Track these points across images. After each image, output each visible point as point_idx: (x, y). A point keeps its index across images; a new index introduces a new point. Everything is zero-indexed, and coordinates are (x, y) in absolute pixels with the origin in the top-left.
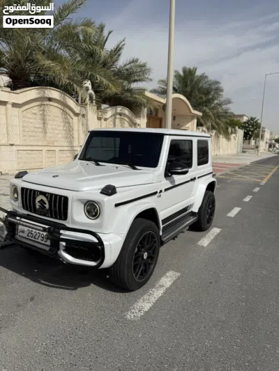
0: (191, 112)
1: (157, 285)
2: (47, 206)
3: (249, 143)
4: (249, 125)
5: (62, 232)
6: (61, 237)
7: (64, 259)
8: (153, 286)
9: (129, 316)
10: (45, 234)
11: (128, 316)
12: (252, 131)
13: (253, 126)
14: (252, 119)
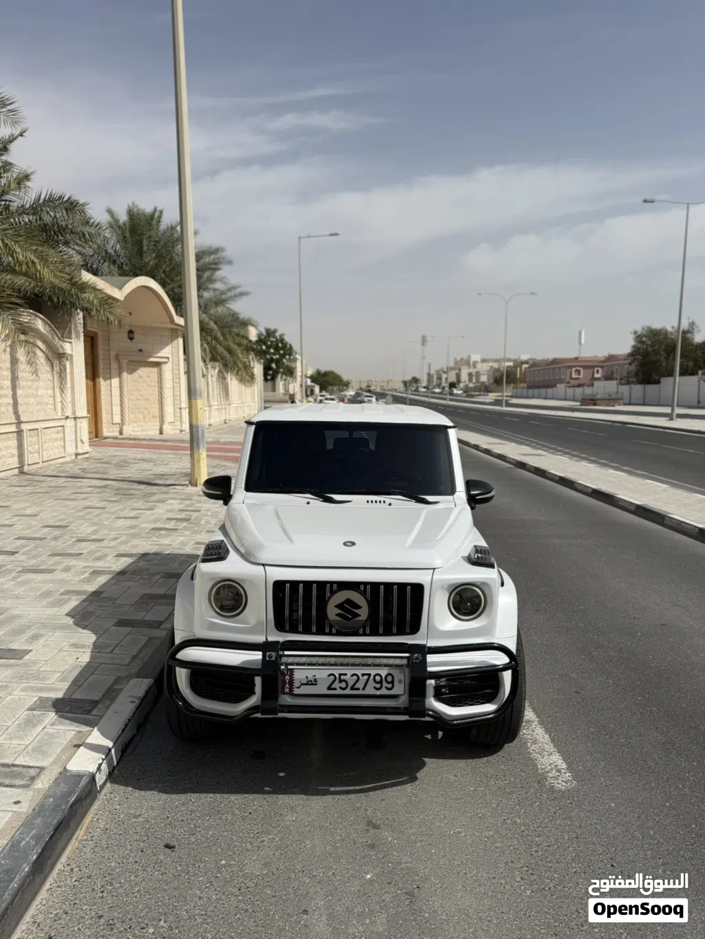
0: (172, 321)
2: (363, 611)
3: (274, 389)
4: (268, 347)
6: (430, 669)
12: (278, 362)
13: (277, 349)
14: (270, 333)
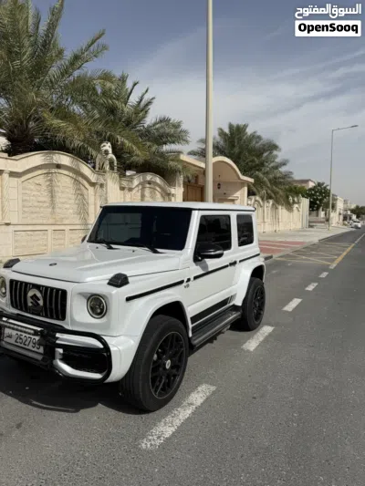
0: (239, 178)
1: (185, 404)
2: (41, 302)
3: (317, 215)
4: (316, 192)
5: (58, 335)
6: (58, 342)
7: (61, 370)
8: (179, 405)
9: (145, 444)
10: (37, 338)
11: (143, 445)
12: (321, 200)
14: (319, 185)
